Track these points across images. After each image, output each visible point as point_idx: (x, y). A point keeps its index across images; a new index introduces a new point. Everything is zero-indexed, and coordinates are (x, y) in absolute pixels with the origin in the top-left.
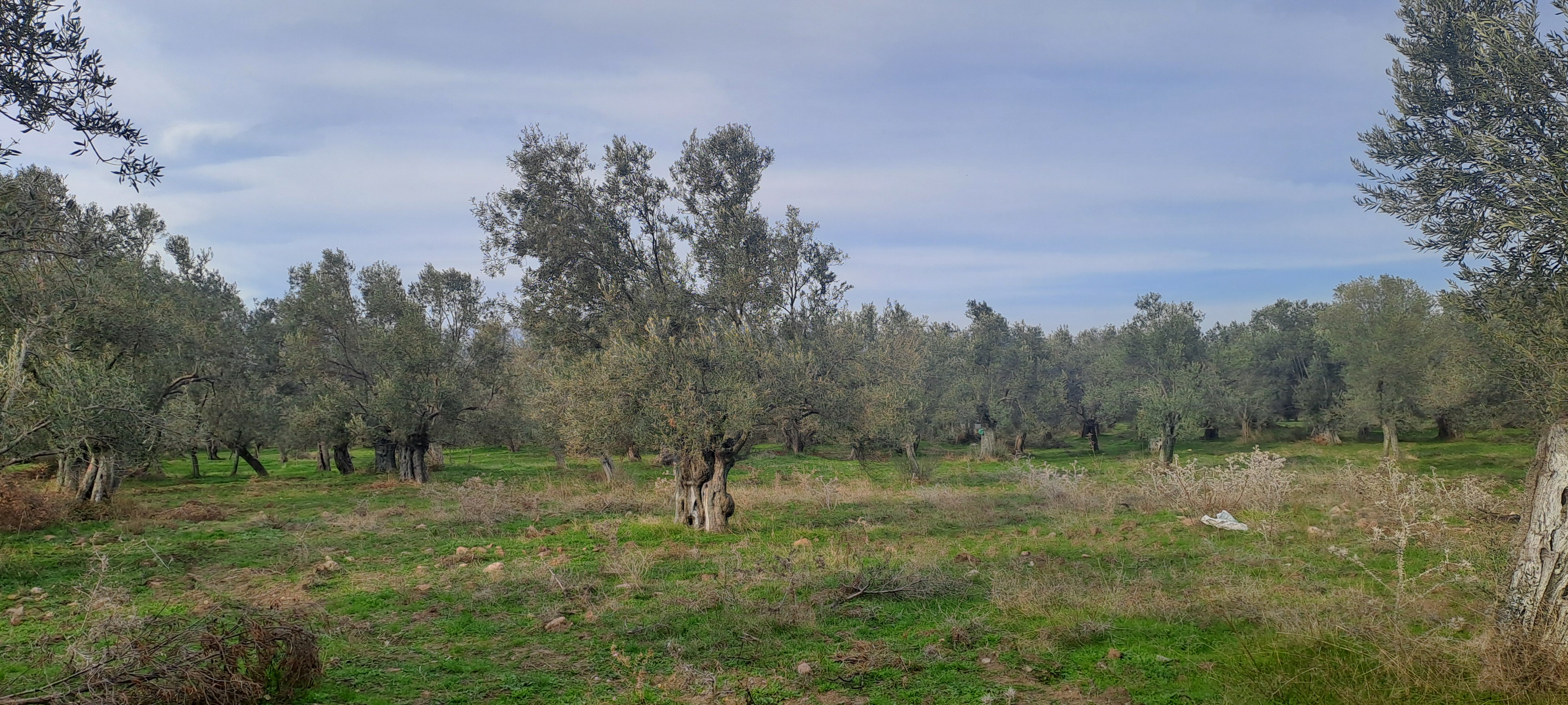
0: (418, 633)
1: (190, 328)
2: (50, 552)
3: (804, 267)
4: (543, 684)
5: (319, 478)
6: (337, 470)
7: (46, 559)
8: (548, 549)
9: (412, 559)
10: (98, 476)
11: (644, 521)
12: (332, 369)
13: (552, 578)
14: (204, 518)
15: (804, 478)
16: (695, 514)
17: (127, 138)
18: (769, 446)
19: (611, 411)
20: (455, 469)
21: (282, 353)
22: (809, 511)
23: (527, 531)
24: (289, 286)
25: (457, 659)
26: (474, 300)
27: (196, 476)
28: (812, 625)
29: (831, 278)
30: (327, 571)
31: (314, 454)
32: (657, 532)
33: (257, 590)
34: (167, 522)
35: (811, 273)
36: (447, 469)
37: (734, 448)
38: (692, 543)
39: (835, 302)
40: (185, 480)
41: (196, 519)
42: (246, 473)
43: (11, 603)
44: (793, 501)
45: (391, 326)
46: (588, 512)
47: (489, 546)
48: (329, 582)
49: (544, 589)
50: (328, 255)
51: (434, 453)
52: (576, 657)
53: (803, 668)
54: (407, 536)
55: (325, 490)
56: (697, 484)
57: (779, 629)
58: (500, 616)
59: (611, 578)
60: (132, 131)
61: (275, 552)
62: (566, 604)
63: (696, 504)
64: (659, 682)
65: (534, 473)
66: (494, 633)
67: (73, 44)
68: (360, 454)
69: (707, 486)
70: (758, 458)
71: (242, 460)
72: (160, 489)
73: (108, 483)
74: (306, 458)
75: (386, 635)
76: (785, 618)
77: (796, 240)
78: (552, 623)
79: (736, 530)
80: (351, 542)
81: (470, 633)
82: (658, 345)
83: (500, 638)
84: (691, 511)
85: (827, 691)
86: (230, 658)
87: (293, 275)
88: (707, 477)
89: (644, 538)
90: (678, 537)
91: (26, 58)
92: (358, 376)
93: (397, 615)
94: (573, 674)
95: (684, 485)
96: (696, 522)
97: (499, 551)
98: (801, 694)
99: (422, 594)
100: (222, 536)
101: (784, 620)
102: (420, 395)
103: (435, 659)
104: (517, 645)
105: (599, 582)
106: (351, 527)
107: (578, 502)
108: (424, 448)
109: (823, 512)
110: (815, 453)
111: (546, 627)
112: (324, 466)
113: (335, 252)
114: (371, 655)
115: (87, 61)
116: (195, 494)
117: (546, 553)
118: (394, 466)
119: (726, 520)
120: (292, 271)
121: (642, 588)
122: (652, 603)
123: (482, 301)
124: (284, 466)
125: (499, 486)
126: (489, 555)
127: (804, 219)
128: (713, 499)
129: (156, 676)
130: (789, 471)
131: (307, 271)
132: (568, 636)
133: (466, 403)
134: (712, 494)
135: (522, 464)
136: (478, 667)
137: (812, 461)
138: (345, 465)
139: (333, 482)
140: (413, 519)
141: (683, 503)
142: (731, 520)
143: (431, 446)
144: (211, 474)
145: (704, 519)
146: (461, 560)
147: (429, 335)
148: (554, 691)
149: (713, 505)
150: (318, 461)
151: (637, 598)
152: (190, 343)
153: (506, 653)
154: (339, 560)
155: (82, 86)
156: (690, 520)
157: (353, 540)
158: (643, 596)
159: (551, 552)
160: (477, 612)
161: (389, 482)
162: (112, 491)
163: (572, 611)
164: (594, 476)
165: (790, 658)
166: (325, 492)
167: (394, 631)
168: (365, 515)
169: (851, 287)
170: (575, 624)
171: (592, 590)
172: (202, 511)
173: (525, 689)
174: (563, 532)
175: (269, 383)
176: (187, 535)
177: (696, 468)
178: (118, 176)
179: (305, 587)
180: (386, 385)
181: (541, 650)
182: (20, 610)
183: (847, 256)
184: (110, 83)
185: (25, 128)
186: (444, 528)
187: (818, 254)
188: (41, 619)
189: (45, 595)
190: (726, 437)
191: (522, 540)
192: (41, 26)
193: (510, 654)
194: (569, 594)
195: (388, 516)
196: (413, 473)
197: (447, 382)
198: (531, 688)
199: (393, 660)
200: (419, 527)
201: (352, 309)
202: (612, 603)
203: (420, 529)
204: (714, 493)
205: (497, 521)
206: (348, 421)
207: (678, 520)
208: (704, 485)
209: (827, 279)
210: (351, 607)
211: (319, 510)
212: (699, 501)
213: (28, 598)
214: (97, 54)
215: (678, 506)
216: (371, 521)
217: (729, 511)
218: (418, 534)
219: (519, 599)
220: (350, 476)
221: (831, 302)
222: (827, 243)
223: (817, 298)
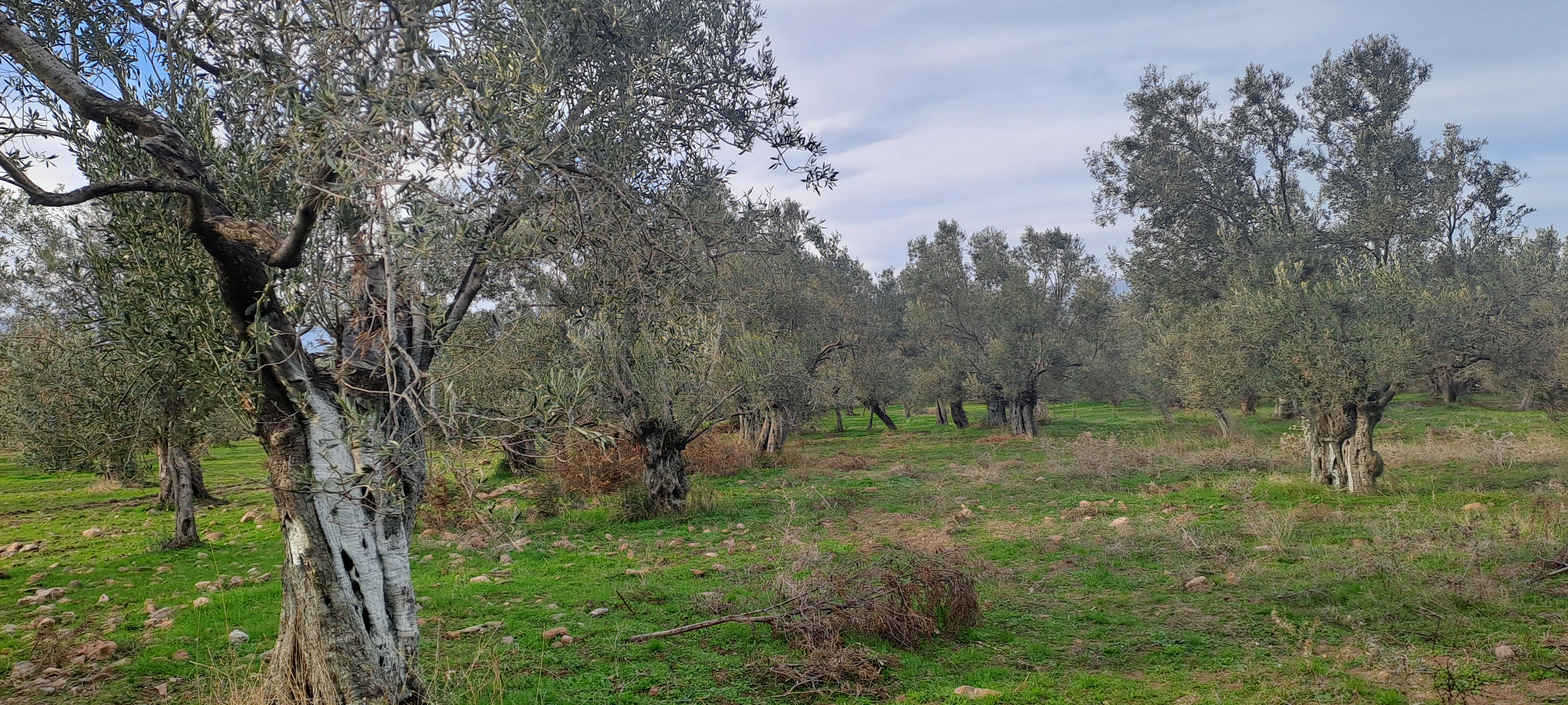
0: (1058, 582)
1: (833, 303)
2: (744, 494)
3: (1468, 190)
4: (1195, 643)
5: (940, 432)
6: (953, 424)
7: (743, 500)
8: (1173, 506)
9: (1039, 510)
10: (771, 431)
11: (1271, 479)
12: (947, 332)
13: (1185, 536)
14: (853, 467)
15: (1465, 433)
16: (1336, 473)
17: (811, 150)
18: (1410, 396)
19: (1233, 365)
20: (1061, 423)
21: (905, 319)
22: (1476, 471)
23: (1148, 487)
24: (908, 258)
25: (1102, 611)
26: (1075, 257)
27: (840, 430)
28: (1505, 603)
29: (1505, 201)
30: (964, 519)
31: (931, 409)
32: (1290, 492)
33: (908, 533)
34: (825, 470)
35: (1475, 198)
36: (1054, 424)
37: (1381, 401)
38: (1335, 505)
39: (1509, 229)
40: (832, 434)
41: (848, 468)
42: (878, 427)
43: (725, 536)
44: (1452, 459)
45: (997, 288)
46: (1205, 469)
47: (1112, 501)
48: (968, 528)
49: (1176, 547)
50: (943, 226)
51: (1042, 408)
52: (1224, 619)
53: (1503, 650)
54: (1028, 488)
55: (947, 442)
56: (1337, 441)
57: (1464, 606)
58: (1135, 571)
59: (1249, 538)
60: (814, 143)
61: (917, 500)
62: (1204, 564)
63: (1335, 462)
64: (1323, 652)
65: (1144, 428)
66: (1133, 588)
67: (769, 74)
68: (974, 410)
69: (1348, 443)
70: (1400, 410)
71: (875, 415)
72: (814, 441)
73: (778, 437)
74: (926, 413)
75: (1029, 582)
76: (1468, 592)
77: (1456, 161)
78: (1192, 582)
79: (1387, 491)
80: (979, 492)
81: (1109, 585)
82: (1287, 291)
83: (1140, 593)
84: (1330, 470)
85: (1540, 679)
86: (905, 595)
87: (912, 248)
88: (1348, 432)
89: (1277, 498)
90: (1317, 497)
91: (734, 91)
92: (970, 337)
93: (1036, 564)
94: (1224, 635)
95: (1320, 442)
96: (1337, 482)
97: (1121, 505)
98: (1505, 680)
99: (1055, 544)
100: (870, 484)
101: (1468, 595)
102: (1027, 354)
103: (1079, 608)
104: (1159, 601)
105: (1234, 542)
106: (978, 478)
107: (1195, 458)
108: (1032, 403)
109: (1494, 472)
110: (1472, 403)
111: (1187, 586)
112: (942, 420)
113: (949, 223)
114: (1020, 601)
115: (776, 87)
116: (841, 446)
117: (1170, 509)
118: (1005, 420)
119: (1374, 480)
120: (910, 245)
121: (1285, 551)
122: (1299, 568)
123: (1082, 257)
124: (908, 421)
125: (1111, 441)
126: (1112, 510)
127: (1466, 136)
128: (1357, 457)
129: (850, 605)
130: (1443, 423)
131: (922, 243)
132: (1211, 596)
133: (1072, 359)
134: (1355, 452)
135: (1126, 418)
136: (1125, 621)
137: (1468, 412)
138: (961, 420)
139: (952, 436)
140: (1031, 472)
141: (1320, 461)
142: (1379, 480)
143: (1039, 401)
144: (851, 428)
145: (1346, 478)
146: (1086, 514)
147: (1034, 294)
148: (1210, 652)
149: (1357, 464)
150: (936, 416)
151: (1280, 561)
152: (834, 317)
153: (1149, 608)
154: (973, 508)
155: (774, 108)
156: (1330, 480)
157: (981, 490)
158: (1289, 559)
159: (1177, 509)
160: (1112, 565)
161: (1002, 436)
162: (782, 444)
163: (1211, 571)
164: (1208, 431)
165: (1483, 638)
166: (948, 445)
167: (1036, 578)
168: (988, 467)
169: (1532, 210)
170: (1217, 584)
171: (1231, 551)
172: (851, 461)
173: (1177, 646)
174: (1185, 490)
175: (894, 348)
176: (843, 482)
177: (1334, 423)
178: (805, 183)
179: (948, 532)
180: (996, 346)
181: (1185, 608)
182: (731, 542)
183: (1525, 176)
184: (793, 103)
185: (741, 151)
186: (1062, 482)
187: (1487, 174)
188: (749, 550)
189: (747, 530)
190: (1370, 389)
191: (1142, 495)
192: (744, 61)
193: (1153, 609)
194: (1204, 554)
195: (1006, 468)
196: (1024, 427)
197: (1053, 340)
198: (1184, 646)
199: (1041, 608)
200: (1038, 479)
201: (964, 276)
202: (1253, 565)
203: (1040, 481)
204: (1358, 451)
205: (1113, 476)
206: (964, 380)
207: (1314, 478)
208: (1345, 442)
209: (1497, 204)
210: (992, 553)
211: (945, 461)
212: (1339, 460)
213: (736, 533)
214: (783, 79)
215: (1314, 464)
216: (993, 473)
217: (1376, 470)
218: (1037, 486)
219: (1152, 555)
220: (967, 430)
221: (1503, 229)
222: (1500, 162)
223: (1483, 226)
